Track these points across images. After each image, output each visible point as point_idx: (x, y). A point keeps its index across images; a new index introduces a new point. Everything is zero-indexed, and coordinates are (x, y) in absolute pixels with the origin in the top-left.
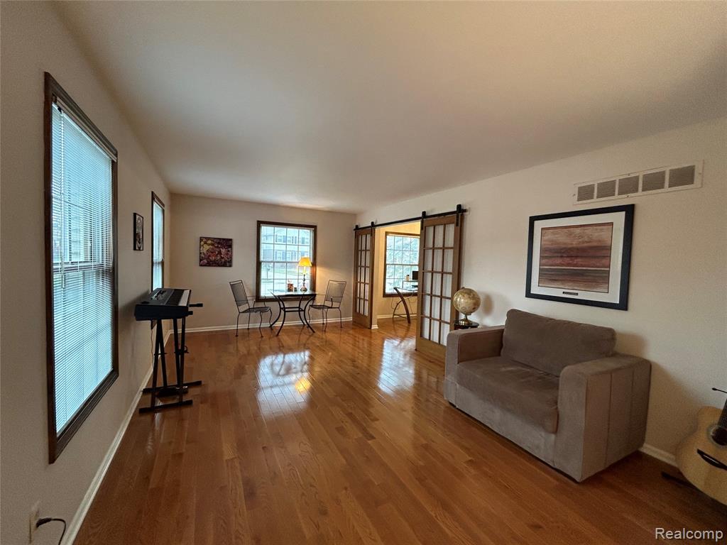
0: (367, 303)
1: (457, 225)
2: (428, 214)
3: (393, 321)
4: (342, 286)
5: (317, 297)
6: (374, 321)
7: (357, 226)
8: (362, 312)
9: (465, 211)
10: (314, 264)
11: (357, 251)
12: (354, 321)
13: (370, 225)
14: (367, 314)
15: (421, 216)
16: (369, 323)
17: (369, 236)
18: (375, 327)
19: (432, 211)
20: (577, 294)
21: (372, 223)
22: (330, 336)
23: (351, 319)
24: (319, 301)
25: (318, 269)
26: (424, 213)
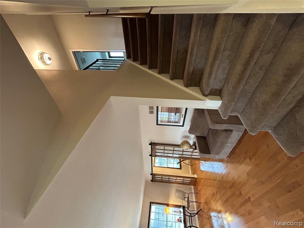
0: (185, 179)
1: (156, 145)
2: (150, 154)
3: (192, 165)
4: (178, 191)
5: (184, 205)
6: (193, 176)
7: (151, 181)
8: (189, 182)
9: (151, 143)
10: (168, 205)
11: (162, 181)
12: (193, 185)
13: (151, 175)
14: (190, 179)
15: (151, 157)
16: (194, 179)
17: (156, 176)
18: (195, 176)
19: (149, 152)
20: (183, 115)
21: (151, 174)
22: (202, 201)
23: (192, 187)
24: (185, 204)
25: (170, 203)
26: (150, 155)
